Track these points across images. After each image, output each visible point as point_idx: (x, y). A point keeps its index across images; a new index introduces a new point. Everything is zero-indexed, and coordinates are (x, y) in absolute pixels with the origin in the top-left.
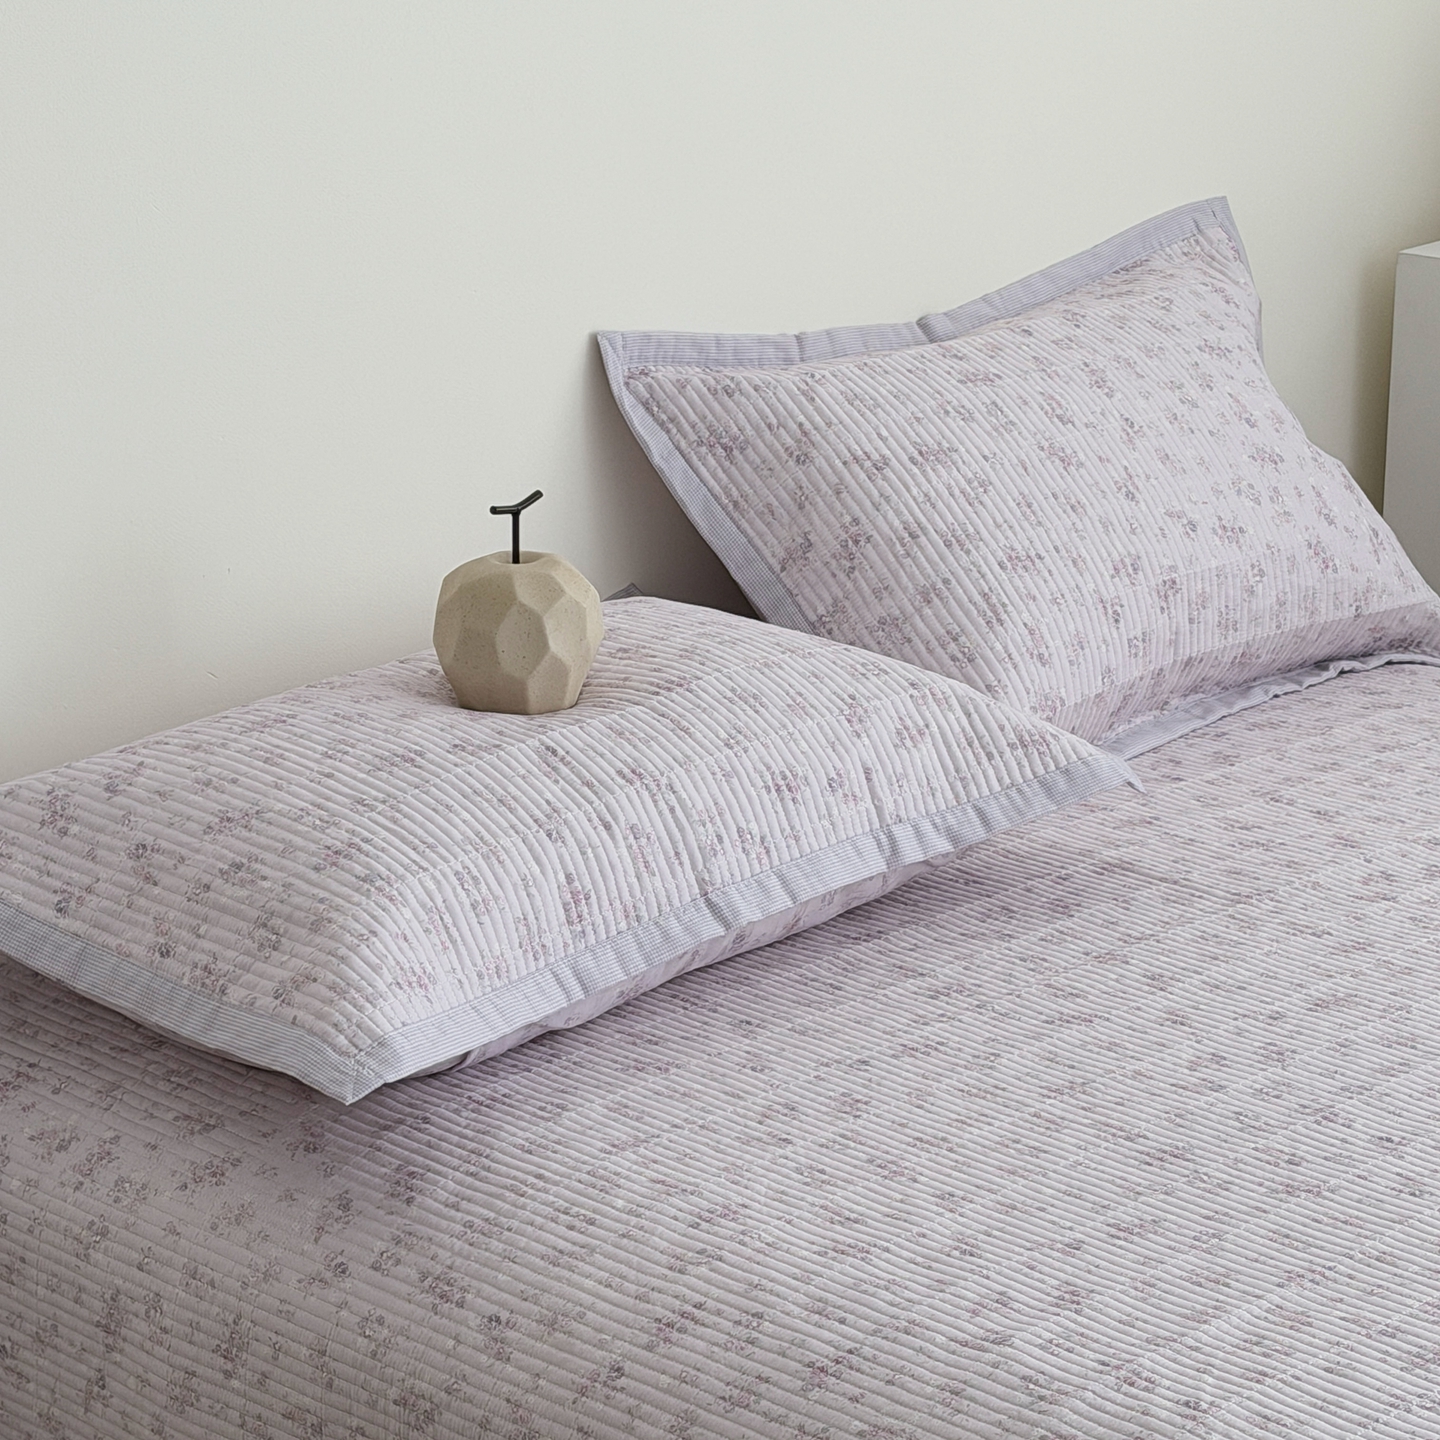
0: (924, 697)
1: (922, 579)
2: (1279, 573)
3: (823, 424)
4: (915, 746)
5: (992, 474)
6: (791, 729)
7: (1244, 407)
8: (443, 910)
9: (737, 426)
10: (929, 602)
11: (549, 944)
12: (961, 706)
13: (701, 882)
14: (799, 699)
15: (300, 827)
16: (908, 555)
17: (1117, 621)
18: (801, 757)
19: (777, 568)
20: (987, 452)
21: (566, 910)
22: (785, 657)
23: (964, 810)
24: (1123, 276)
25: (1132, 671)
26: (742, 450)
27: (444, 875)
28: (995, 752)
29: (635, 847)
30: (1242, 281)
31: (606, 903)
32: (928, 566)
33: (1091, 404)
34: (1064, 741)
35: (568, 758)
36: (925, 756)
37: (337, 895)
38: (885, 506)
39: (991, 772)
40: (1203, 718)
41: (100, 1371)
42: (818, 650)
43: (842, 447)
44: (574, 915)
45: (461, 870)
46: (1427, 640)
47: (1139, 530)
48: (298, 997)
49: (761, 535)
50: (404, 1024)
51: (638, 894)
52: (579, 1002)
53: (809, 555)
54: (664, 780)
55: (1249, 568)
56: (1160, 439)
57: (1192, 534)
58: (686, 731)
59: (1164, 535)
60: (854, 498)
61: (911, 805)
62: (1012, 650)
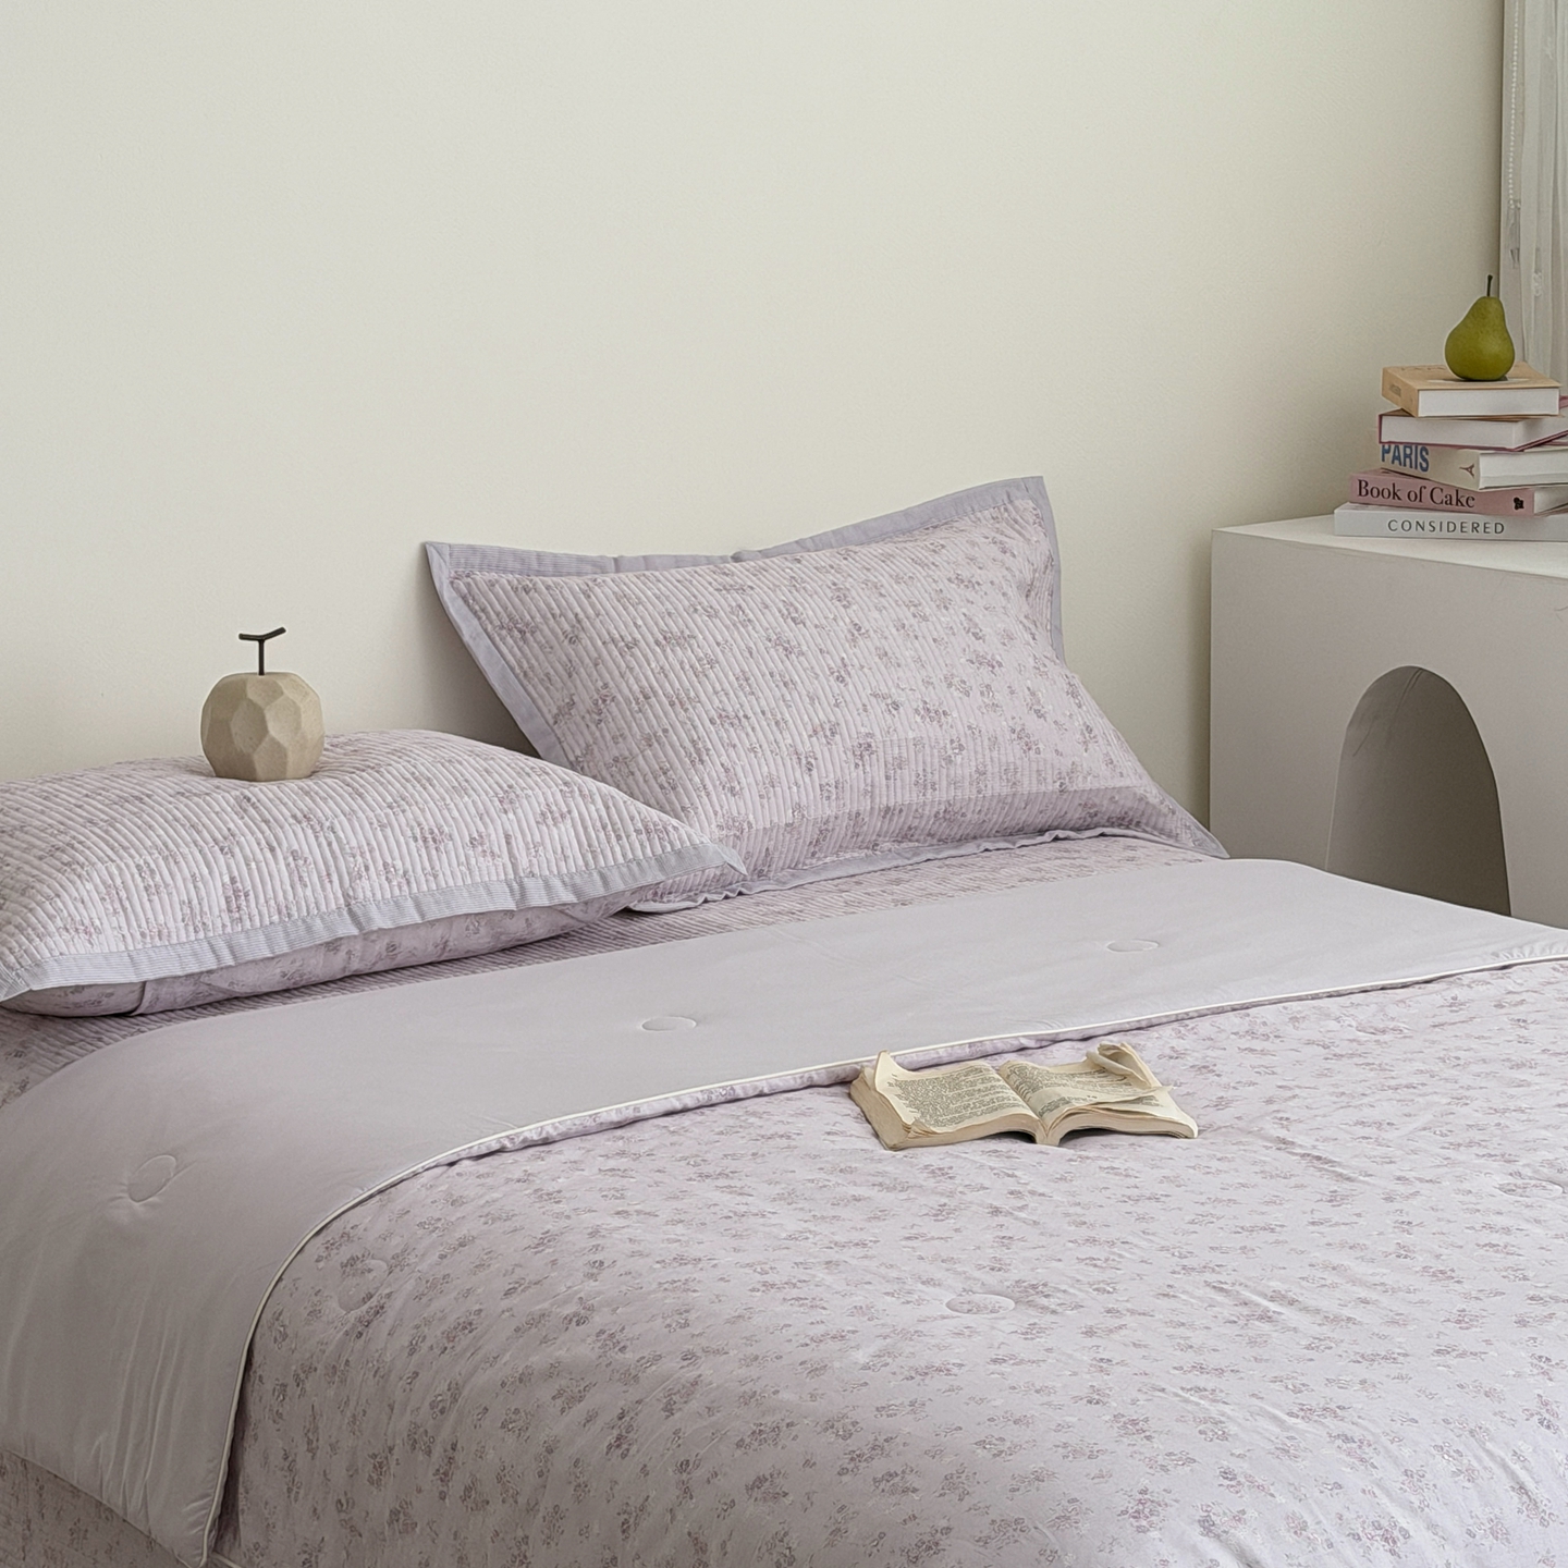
0: (572, 792)
1: (647, 728)
2: (979, 749)
3: (593, 614)
4: (555, 825)
5: (720, 655)
6: (448, 801)
7: (976, 625)
8: (120, 887)
9: (529, 615)
11: (209, 923)
12: (603, 801)
13: (346, 896)
14: (464, 784)
15: (43, 835)
16: (640, 710)
17: (810, 770)
18: (451, 822)
20: (720, 639)
21: (228, 902)
23: (591, 873)
25: (823, 810)
27: (127, 866)
28: (623, 835)
29: (293, 865)
31: (262, 900)
32: (654, 719)
33: (827, 612)
34: (682, 831)
35: (258, 804)
36: (565, 832)
37: (45, 873)
38: (628, 674)
39: (617, 849)
40: (909, 859)
43: (604, 631)
44: (234, 905)
45: (142, 862)
47: (843, 704)
50: (61, 954)
51: (291, 898)
52: (230, 966)
53: (573, 712)
54: (328, 824)
55: (948, 742)
56: (883, 641)
57: (894, 712)
58: (361, 795)
59: (865, 710)
60: (607, 669)
61: (544, 865)
62: (708, 783)
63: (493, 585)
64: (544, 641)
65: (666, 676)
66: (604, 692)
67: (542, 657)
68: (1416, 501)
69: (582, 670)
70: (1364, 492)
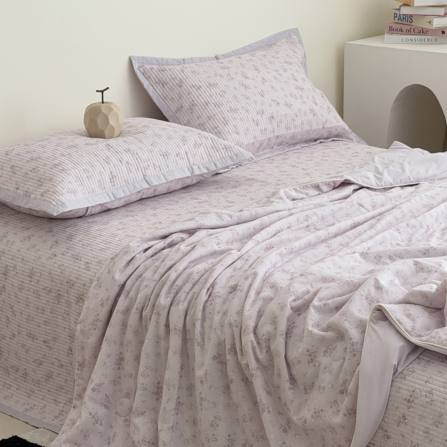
0: (202, 137)
1: (208, 114)
2: (301, 116)
3: (186, 78)
4: (199, 148)
5: (227, 90)
6: (168, 142)
7: (295, 76)
8: (80, 177)
9: (165, 79)
10: (210, 120)
11: (106, 187)
12: (211, 139)
13: (144, 175)
14: (170, 136)
15: (48, 160)
16: (205, 108)
17: (257, 125)
18: (170, 149)
19: (175, 113)
20: (226, 85)
21: (110, 180)
23: (211, 163)
24: (269, 46)
25: (261, 138)
26: (166, 84)
27: (80, 170)
28: (219, 150)
29: (128, 166)
30: (300, 48)
31: (120, 179)
32: (210, 111)
33: (254, 74)
34: (236, 148)
35: (112, 147)
36: (202, 150)
37: (56, 173)
38: (200, 97)
39: (218, 155)
40: (283, 151)
41: (3, 285)
43: (190, 83)
44: (112, 181)
45: (85, 169)
46: (344, 135)
47: (264, 104)
48: (45, 195)
49: (171, 105)
50: (69, 200)
51: (128, 177)
52: (114, 200)
53: (182, 109)
54: (135, 152)
55: (293, 114)
56: (271, 83)
57: (278, 105)
58: (142, 142)
59: (270, 105)
60: (193, 95)
61: (197, 161)
62: (230, 131)
63: (152, 69)
64: (170, 87)
65: (212, 97)
66: (192, 103)
67: (170, 92)
68: (409, 32)
69: (184, 96)
70: (391, 30)
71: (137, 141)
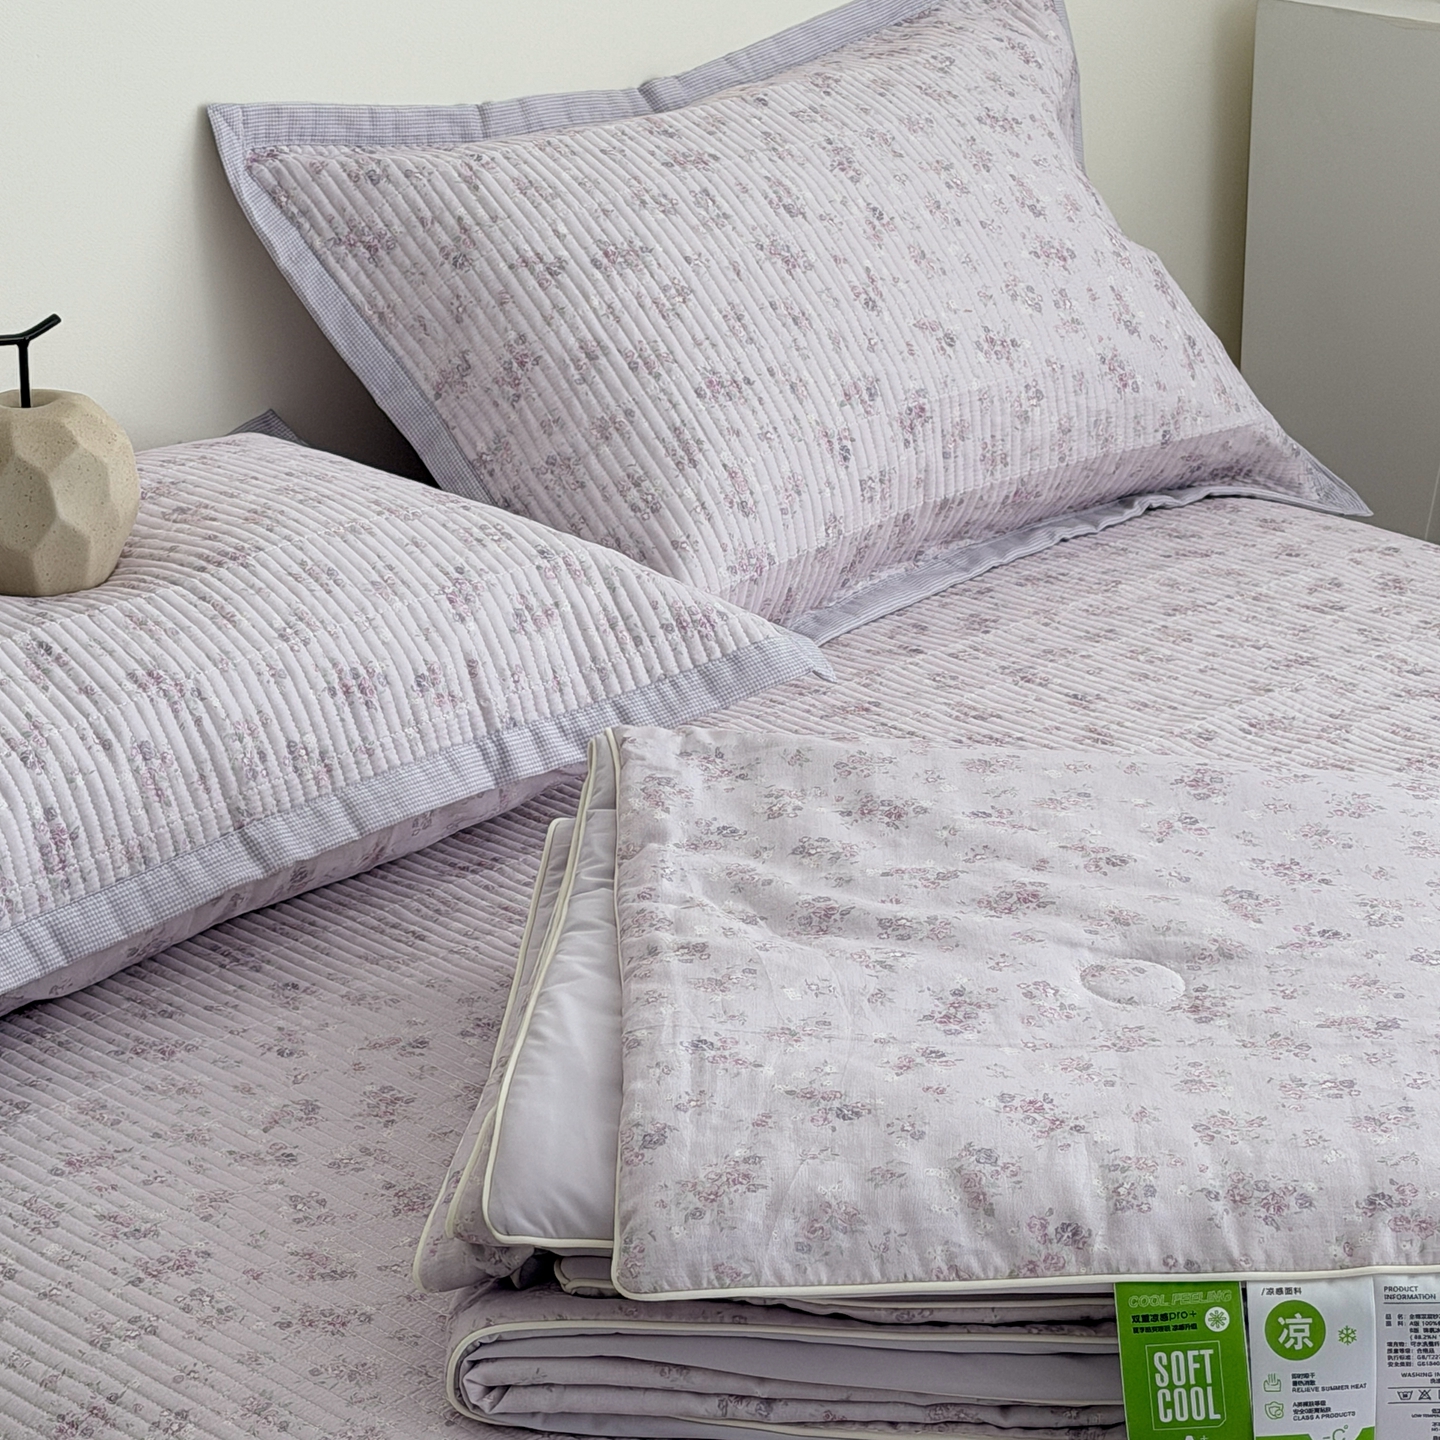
0: (555, 568)
1: (599, 409)
2: (1062, 394)
3: (486, 217)
4: (539, 630)
5: (694, 279)
6: (372, 613)
7: (1029, 191)
9: (383, 222)
10: (607, 438)
11: (18, 899)
12: (605, 579)
13: (234, 811)
14: (388, 574)
16: (584, 380)
17: (845, 459)
18: (382, 650)
19: (431, 395)
20: (689, 252)
21: (45, 855)
22: (381, 519)
23: (601, 709)
24: (906, 29)
25: (864, 519)
26: (389, 250)
28: (644, 635)
29: (144, 770)
30: (1052, 34)
31: (100, 842)
32: (607, 394)
33: (830, 191)
34: (734, 621)
35: (66, 658)
36: (555, 640)
38: (558, 319)
39: (638, 661)
42: (427, 508)
43: (508, 247)
44: (53, 860)
46: (1257, 469)
47: (880, 346)
51: (146, 829)
52: (61, 969)
53: (468, 380)
54: (190, 685)
55: (1023, 389)
56: (915, 232)
57: (949, 350)
58: (230, 619)
59: (911, 352)
60: (521, 310)
61: (530, 704)
62: (707, 498)
63: (318, 172)
64: (408, 263)
65: (618, 321)
66: (519, 349)
67: (408, 290)
69: (479, 311)
71: (201, 613)
